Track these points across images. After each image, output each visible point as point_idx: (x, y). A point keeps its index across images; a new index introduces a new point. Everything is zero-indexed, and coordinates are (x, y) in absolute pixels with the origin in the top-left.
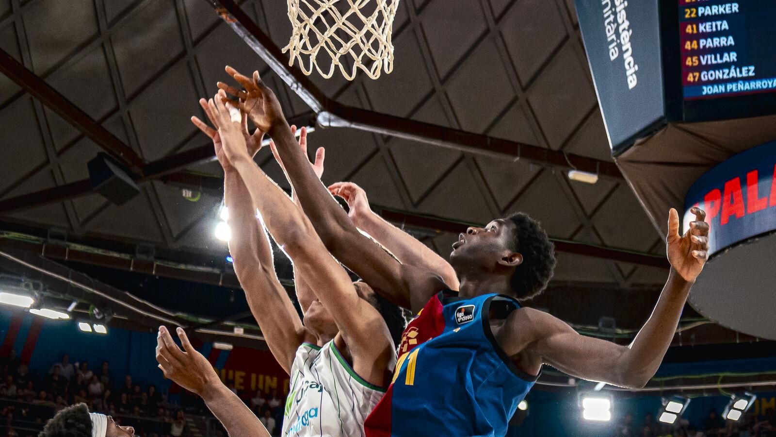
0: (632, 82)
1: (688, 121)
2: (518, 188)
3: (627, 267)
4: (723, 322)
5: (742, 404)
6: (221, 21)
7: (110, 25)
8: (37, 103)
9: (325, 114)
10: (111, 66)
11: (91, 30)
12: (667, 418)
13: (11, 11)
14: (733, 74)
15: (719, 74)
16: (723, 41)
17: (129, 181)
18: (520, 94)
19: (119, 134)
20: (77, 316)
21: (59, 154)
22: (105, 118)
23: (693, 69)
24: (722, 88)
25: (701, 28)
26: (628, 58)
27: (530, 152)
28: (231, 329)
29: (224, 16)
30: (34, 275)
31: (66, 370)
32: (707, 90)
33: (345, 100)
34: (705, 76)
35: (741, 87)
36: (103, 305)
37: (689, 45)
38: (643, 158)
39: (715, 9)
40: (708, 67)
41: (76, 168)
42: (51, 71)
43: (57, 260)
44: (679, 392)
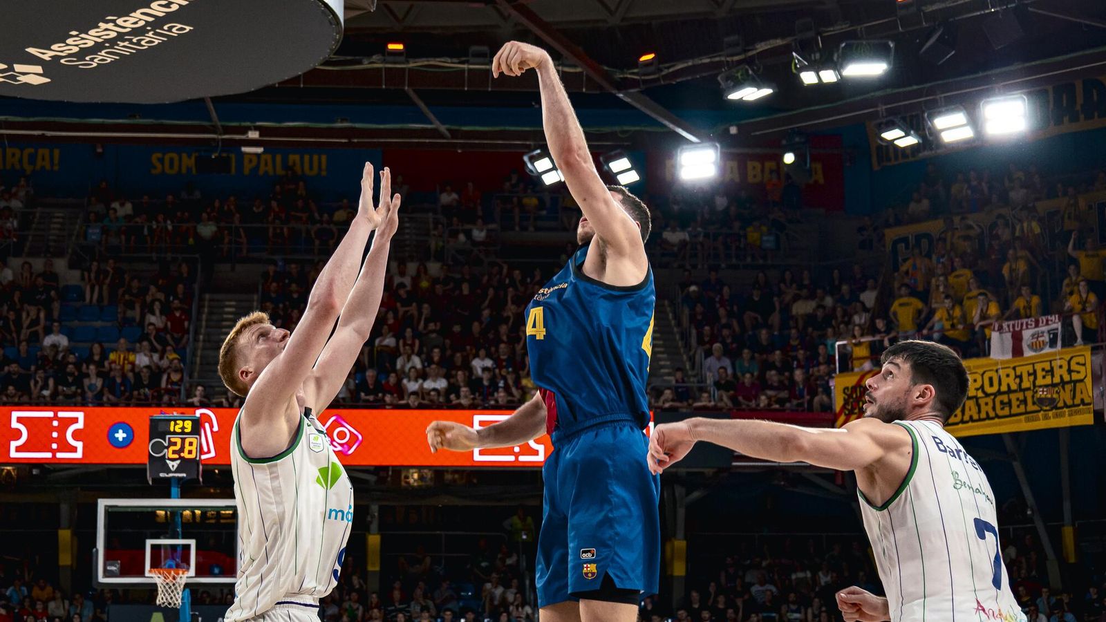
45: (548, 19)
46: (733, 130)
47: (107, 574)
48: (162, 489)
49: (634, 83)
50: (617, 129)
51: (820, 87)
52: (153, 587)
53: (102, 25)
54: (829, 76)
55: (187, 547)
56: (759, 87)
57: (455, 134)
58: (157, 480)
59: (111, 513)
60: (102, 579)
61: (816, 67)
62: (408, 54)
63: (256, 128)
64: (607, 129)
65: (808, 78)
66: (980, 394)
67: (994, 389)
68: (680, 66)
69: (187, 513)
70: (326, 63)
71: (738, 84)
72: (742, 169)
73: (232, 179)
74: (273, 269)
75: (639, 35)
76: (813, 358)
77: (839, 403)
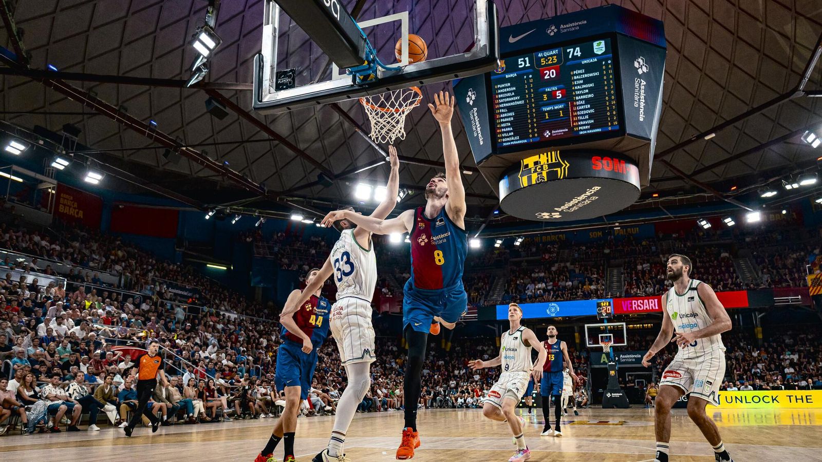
0: (481, 143)
1: (499, 154)
3: (482, 200)
4: (513, 215)
5: (520, 240)
7: (323, 134)
8: (302, 159)
10: (323, 147)
11: (317, 136)
12: (497, 245)
13: (293, 132)
14: (512, 139)
15: (508, 139)
16: (509, 129)
17: (330, 181)
19: (327, 167)
20: (316, 222)
21: (309, 173)
22: (322, 162)
23: (500, 138)
24: (509, 143)
25: (502, 125)
26: (480, 135)
29: (357, 130)
30: (303, 210)
31: (313, 239)
32: (505, 144)
34: (504, 140)
35: (515, 143)
37: (498, 131)
38: (486, 166)
39: (506, 120)
40: (505, 137)
41: (314, 178)
42: (306, 149)
43: (309, 205)
44: (500, 237)
45: (701, 181)
46: (764, 206)
47: (589, 344)
48: (602, 321)
49: (730, 196)
50: (726, 210)
51: (793, 190)
52: (601, 348)
53: (574, 200)
54: (795, 186)
55: (610, 336)
56: (772, 192)
57: (675, 217)
58: (600, 319)
59: (589, 328)
60: (588, 346)
61: (791, 183)
62: (659, 197)
63: (618, 222)
64: (722, 211)
65: (788, 187)
68: (745, 189)
69: (609, 327)
70: (636, 202)
71: (764, 192)
72: (768, 218)
73: (612, 237)
74: (627, 260)
75: (730, 182)
76: (799, 271)
77: (809, 283)
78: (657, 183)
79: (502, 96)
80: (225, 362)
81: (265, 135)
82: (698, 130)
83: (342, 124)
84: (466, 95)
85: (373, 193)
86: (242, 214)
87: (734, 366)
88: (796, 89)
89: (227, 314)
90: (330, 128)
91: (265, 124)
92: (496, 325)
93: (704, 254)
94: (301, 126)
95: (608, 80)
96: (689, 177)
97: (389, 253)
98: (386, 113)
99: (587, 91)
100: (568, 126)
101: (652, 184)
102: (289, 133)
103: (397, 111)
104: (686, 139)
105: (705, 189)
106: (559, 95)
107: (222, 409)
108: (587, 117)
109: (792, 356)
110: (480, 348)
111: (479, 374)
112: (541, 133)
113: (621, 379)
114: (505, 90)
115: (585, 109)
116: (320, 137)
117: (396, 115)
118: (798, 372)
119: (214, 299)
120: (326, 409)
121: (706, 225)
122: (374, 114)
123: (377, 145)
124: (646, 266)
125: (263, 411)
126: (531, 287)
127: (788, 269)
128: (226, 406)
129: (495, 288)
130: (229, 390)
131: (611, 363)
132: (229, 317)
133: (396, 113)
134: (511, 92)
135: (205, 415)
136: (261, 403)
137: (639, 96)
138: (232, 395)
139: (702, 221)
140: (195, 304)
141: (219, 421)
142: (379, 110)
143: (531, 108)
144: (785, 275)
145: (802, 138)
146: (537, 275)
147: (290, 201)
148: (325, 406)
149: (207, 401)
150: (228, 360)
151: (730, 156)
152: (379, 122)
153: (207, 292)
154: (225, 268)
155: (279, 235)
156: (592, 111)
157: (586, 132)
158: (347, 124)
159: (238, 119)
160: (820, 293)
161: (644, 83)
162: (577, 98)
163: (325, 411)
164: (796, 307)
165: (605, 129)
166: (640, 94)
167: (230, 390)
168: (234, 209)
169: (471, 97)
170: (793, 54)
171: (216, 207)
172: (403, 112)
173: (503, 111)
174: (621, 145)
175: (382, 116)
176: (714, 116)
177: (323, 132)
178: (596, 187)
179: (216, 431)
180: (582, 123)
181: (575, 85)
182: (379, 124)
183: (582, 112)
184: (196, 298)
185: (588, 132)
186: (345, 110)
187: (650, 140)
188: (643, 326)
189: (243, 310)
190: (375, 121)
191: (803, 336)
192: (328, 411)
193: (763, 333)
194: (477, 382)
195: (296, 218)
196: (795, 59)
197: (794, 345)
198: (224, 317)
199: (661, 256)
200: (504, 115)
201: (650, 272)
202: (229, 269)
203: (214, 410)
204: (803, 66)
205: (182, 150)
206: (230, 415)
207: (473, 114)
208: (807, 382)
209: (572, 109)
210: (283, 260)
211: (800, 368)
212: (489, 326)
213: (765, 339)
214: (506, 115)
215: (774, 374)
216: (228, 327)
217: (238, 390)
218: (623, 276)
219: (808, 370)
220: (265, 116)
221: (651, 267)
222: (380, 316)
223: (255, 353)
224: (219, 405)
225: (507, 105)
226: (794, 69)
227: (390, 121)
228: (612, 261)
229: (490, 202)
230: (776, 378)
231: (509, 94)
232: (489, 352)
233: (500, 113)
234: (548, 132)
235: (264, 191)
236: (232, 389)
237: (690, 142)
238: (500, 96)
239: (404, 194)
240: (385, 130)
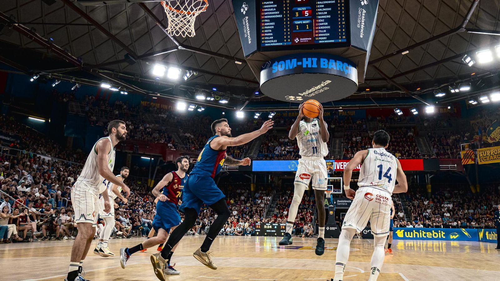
0: (250, 42)
1: (262, 51)
2: (224, 65)
3: (248, 83)
4: (269, 96)
5: (273, 114)
6: (157, 25)
7: (131, 24)
8: (113, 41)
9: (180, 46)
10: (131, 34)
11: (126, 25)
13: (108, 20)
14: (272, 41)
15: (269, 41)
16: (270, 34)
17: (134, 59)
18: (225, 44)
19: (132, 49)
20: (120, 90)
21: (118, 53)
22: (129, 45)
23: (263, 40)
24: (270, 45)
25: (265, 31)
26: (249, 37)
27: (226, 57)
28: (157, 94)
29: (157, 24)
30: (110, 80)
31: (117, 103)
32: (266, 45)
33: (185, 44)
34: (266, 42)
35: (274, 44)
36: (127, 88)
37: (262, 35)
38: (251, 59)
39: (268, 27)
40: (267, 40)
41: (121, 56)
42: (116, 35)
43: (116, 77)
44: (259, 111)
45: (398, 83)
46: (437, 102)
49: (416, 94)
50: (413, 103)
51: (455, 93)
53: (312, 89)
54: (457, 91)
55: (332, 186)
56: (442, 94)
57: (380, 106)
61: (454, 89)
62: (371, 91)
63: (341, 107)
64: (410, 104)
65: (453, 91)
66: (493, 154)
67: (497, 153)
68: (425, 90)
69: (331, 180)
70: (355, 93)
71: (438, 93)
72: (439, 110)
73: (337, 116)
74: (346, 133)
75: (417, 85)
76: (456, 148)
77: (462, 157)
78: (369, 81)
79: (266, 10)
80: (37, 194)
81: (86, 21)
82: (398, 48)
83: (146, 18)
84: (241, 7)
85: (166, 72)
86: (61, 80)
87: (412, 211)
88: (461, 27)
89: (42, 157)
90: (137, 20)
91: (85, 12)
92: (251, 175)
93: (397, 133)
94: (115, 16)
95: (341, 7)
96: (390, 79)
97: (176, 117)
98: (181, 14)
99: (326, 13)
100: (312, 37)
101: (366, 82)
102: (103, 21)
103: (189, 13)
104: (390, 53)
105: (400, 88)
106: (307, 13)
107: (32, 232)
108: (325, 31)
109: (449, 205)
110: (239, 191)
111: (237, 210)
112: (292, 40)
113: (337, 217)
114: (269, 6)
115: (324, 26)
116: (129, 26)
117: (187, 16)
118: (451, 216)
119: (33, 144)
120: (117, 233)
121: (399, 113)
122: (171, 14)
123: (173, 37)
124: (359, 138)
125: (66, 234)
126: (278, 148)
127: (449, 146)
128: (35, 230)
129: (253, 148)
130: (39, 217)
131: (331, 206)
132: (44, 159)
133: (188, 15)
134: (273, 8)
135: (17, 237)
136: (65, 228)
137: (361, 20)
138: (41, 221)
139: (397, 110)
140: (17, 148)
141: (28, 241)
142: (175, 11)
143: (287, 21)
144: (448, 150)
145: (463, 60)
146: (283, 140)
147: (101, 73)
148: (117, 232)
149: (20, 225)
150: (40, 193)
151: (417, 67)
152: (174, 20)
153: (27, 139)
154: (44, 121)
155: (90, 98)
156: (329, 27)
157: (323, 41)
158: (150, 19)
159: (64, 6)
160: (468, 163)
161: (364, 11)
162: (319, 17)
163: (117, 235)
164: (453, 172)
165: (337, 41)
166: (361, 18)
167: (41, 217)
168: (55, 75)
169: (244, 9)
170: (460, 3)
171: (40, 73)
172: (194, 15)
173: (267, 21)
174: (347, 53)
175: (177, 16)
176: (409, 39)
177: (131, 22)
178: (328, 81)
179: (25, 249)
180: (321, 35)
181: (318, 8)
182: (174, 22)
183: (322, 28)
184: (17, 143)
185: (325, 41)
186: (150, 8)
187: (366, 51)
188: (354, 180)
189: (56, 155)
190: (172, 19)
191: (456, 192)
192: (120, 235)
193: (432, 188)
194: (234, 216)
195: (105, 86)
196: (461, 7)
197: (450, 198)
198: (40, 159)
199: (369, 132)
200: (267, 24)
201: (361, 143)
202: (47, 121)
203: (25, 232)
204: (466, 12)
205: (15, 26)
206: (38, 237)
207: (245, 21)
208: (457, 222)
209: (315, 24)
210: (92, 117)
211: (453, 213)
212: (246, 175)
213: (433, 193)
214: (268, 24)
215: (437, 217)
216: (43, 167)
217: (47, 217)
218: (342, 144)
219: (458, 215)
220: (86, 6)
221: (362, 139)
222: (165, 164)
223: (64, 188)
224: (29, 229)
225: (270, 17)
226: (460, 13)
227: (183, 20)
228: (336, 134)
229: (253, 85)
230: (438, 220)
231: (272, 10)
232: (245, 195)
233: (265, 22)
234: (297, 39)
235: (81, 63)
236: (42, 216)
237: (392, 55)
238: (265, 10)
239: (190, 74)
240: (179, 26)
